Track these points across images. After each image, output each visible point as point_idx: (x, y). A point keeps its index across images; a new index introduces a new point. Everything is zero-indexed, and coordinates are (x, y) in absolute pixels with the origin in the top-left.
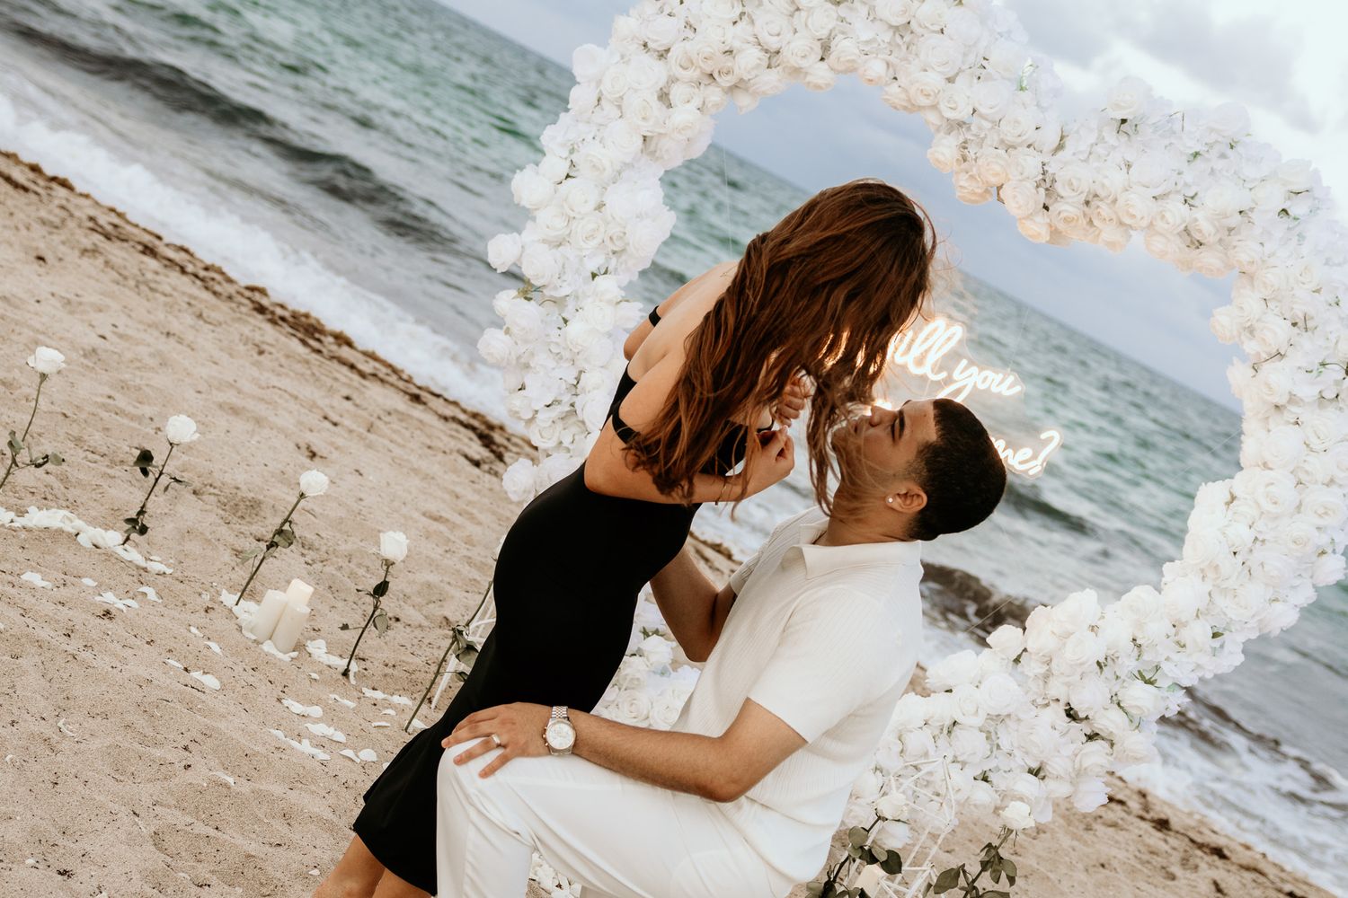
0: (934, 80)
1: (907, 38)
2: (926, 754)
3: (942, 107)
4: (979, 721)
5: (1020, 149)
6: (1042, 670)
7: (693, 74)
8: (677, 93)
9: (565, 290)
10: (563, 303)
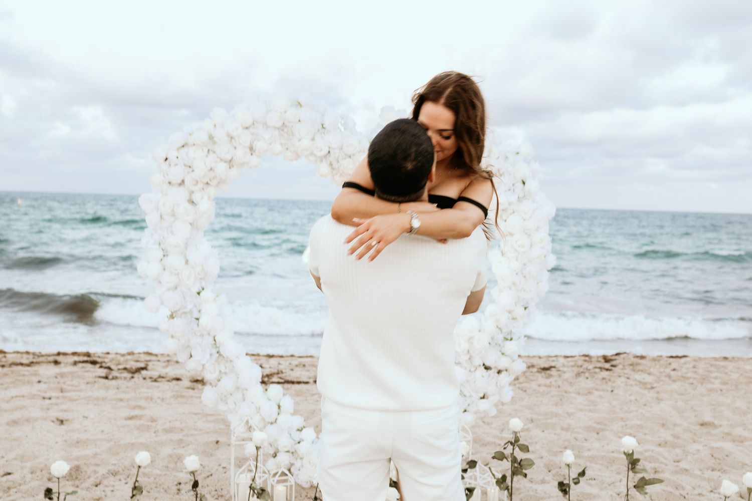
0: (306, 142)
1: (286, 130)
6: (468, 357)
7: (200, 186)
8: (195, 197)
9: (190, 306)
10: (191, 312)
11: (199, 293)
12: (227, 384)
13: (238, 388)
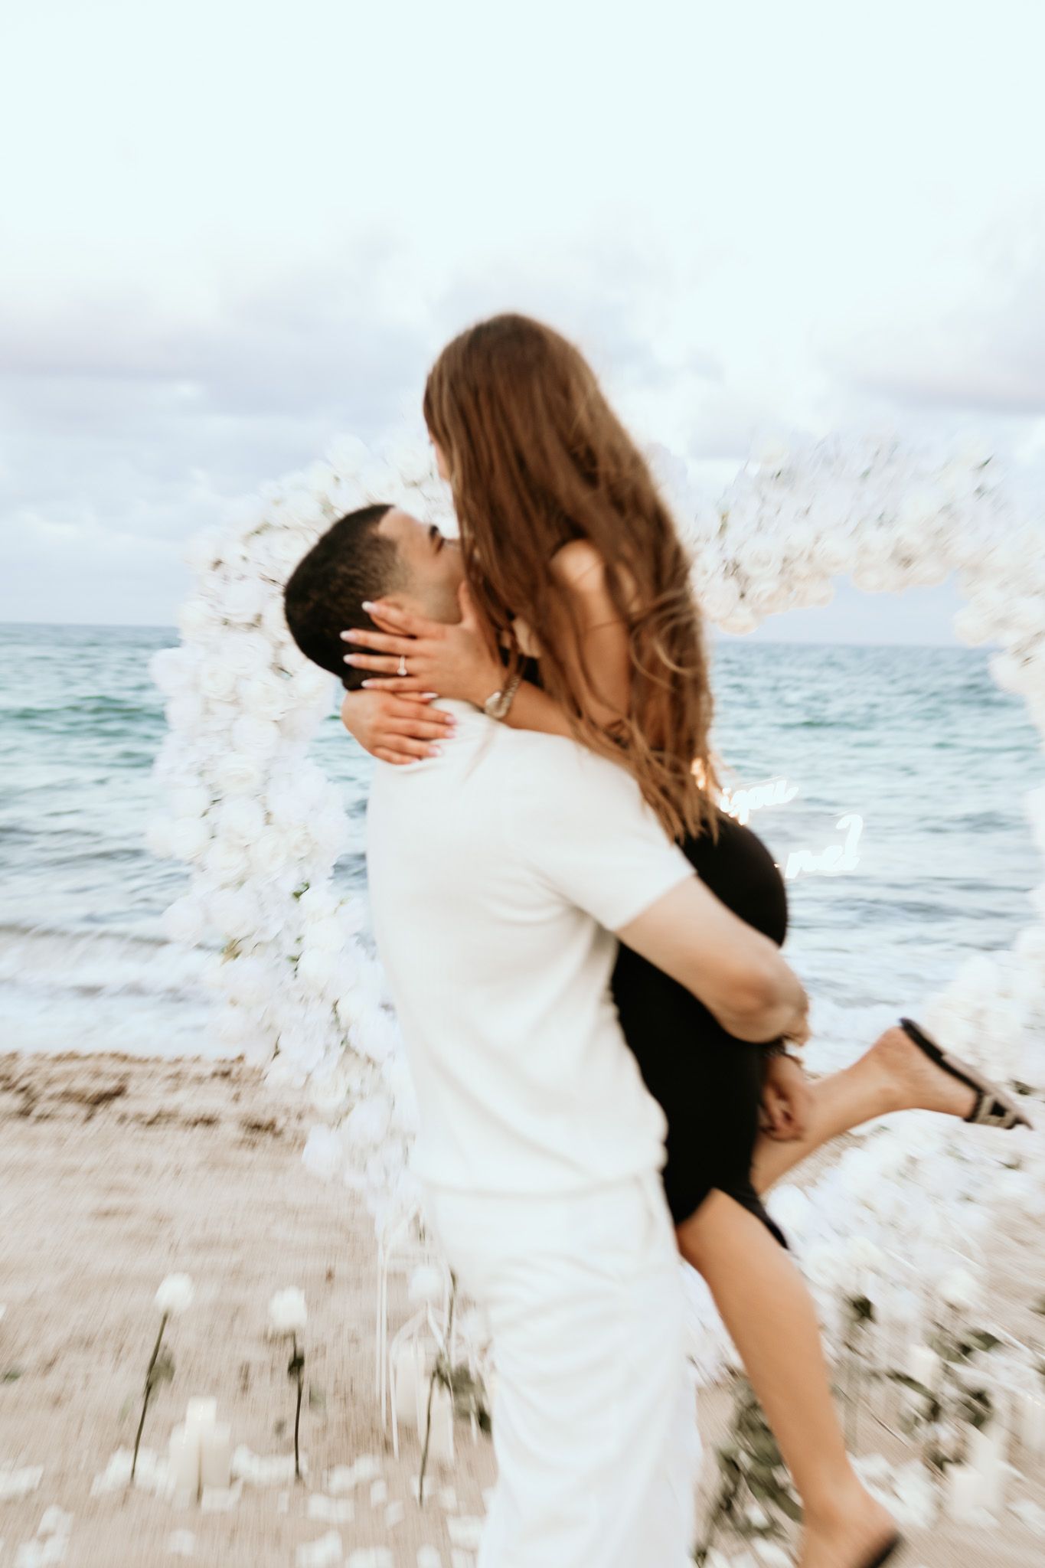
9: (276, 927)
10: (277, 941)
11: (297, 895)
12: (366, 1120)
13: (392, 1133)
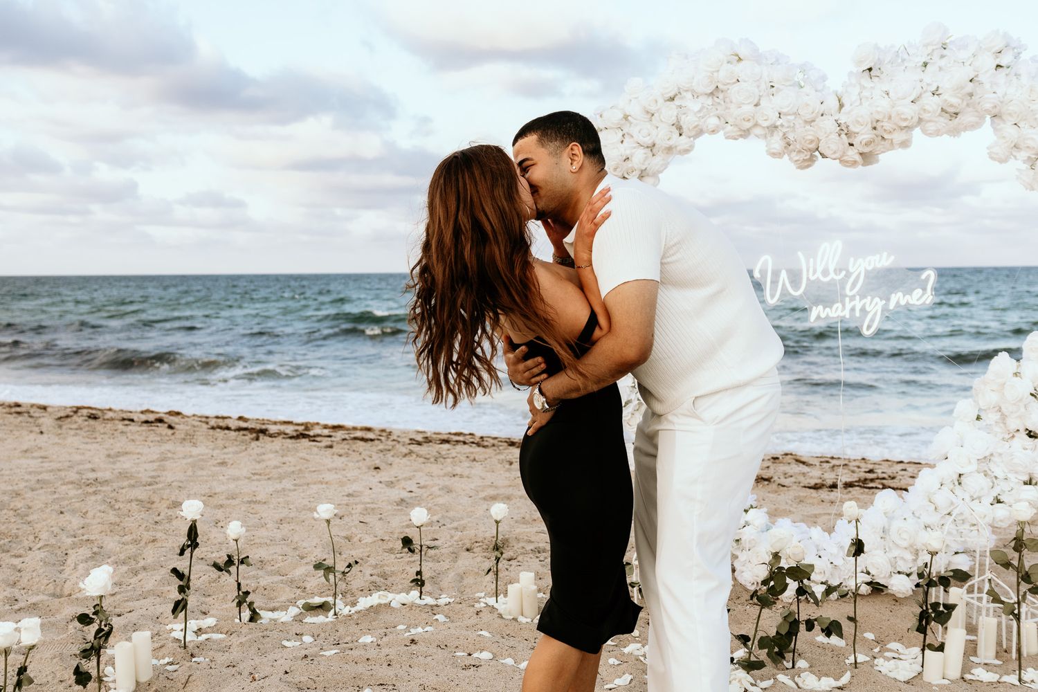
0: (748, 109)
1: (721, 96)
2: (952, 503)
3: (760, 122)
4: (974, 467)
5: (817, 120)
6: (998, 416)
